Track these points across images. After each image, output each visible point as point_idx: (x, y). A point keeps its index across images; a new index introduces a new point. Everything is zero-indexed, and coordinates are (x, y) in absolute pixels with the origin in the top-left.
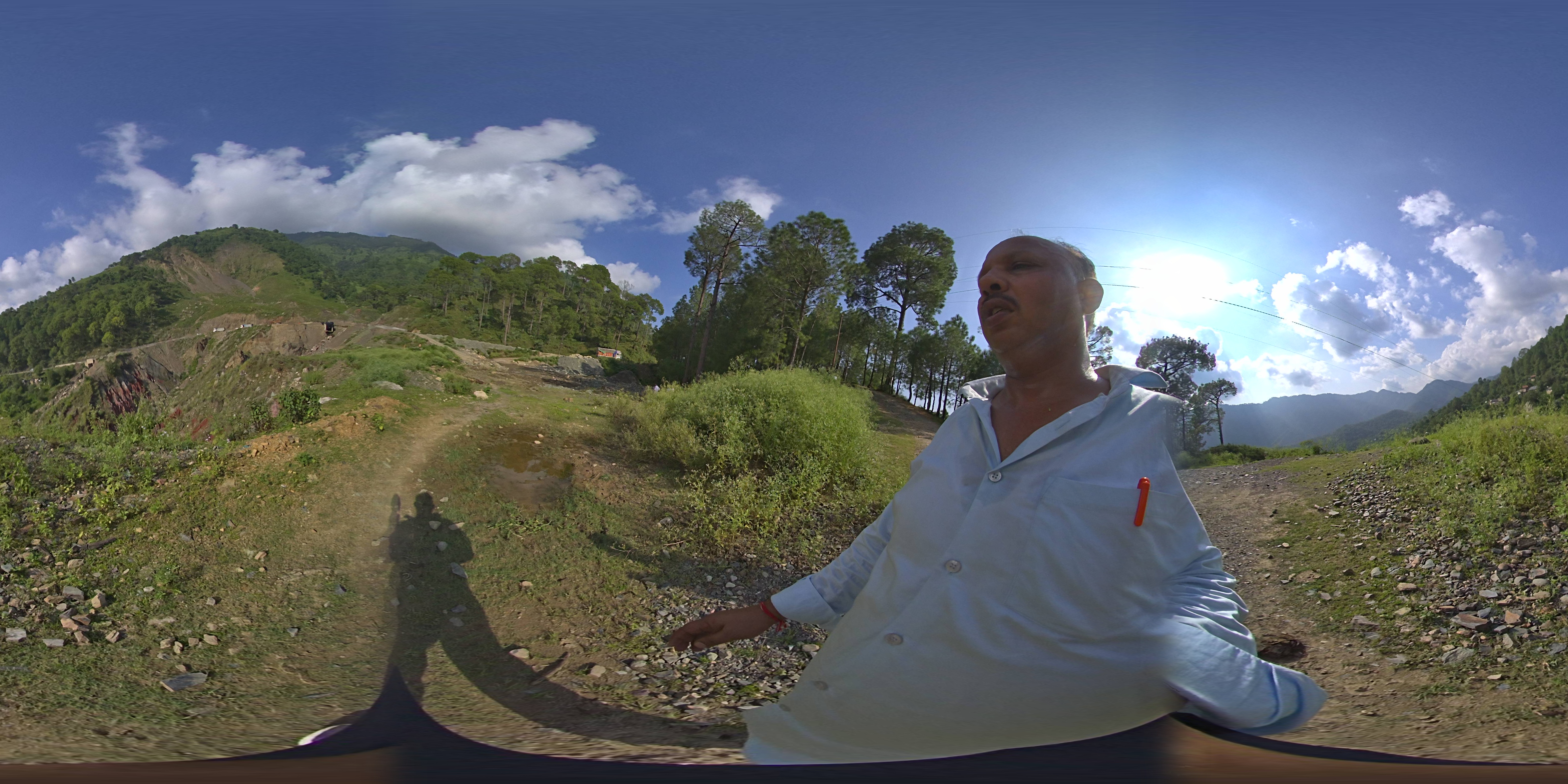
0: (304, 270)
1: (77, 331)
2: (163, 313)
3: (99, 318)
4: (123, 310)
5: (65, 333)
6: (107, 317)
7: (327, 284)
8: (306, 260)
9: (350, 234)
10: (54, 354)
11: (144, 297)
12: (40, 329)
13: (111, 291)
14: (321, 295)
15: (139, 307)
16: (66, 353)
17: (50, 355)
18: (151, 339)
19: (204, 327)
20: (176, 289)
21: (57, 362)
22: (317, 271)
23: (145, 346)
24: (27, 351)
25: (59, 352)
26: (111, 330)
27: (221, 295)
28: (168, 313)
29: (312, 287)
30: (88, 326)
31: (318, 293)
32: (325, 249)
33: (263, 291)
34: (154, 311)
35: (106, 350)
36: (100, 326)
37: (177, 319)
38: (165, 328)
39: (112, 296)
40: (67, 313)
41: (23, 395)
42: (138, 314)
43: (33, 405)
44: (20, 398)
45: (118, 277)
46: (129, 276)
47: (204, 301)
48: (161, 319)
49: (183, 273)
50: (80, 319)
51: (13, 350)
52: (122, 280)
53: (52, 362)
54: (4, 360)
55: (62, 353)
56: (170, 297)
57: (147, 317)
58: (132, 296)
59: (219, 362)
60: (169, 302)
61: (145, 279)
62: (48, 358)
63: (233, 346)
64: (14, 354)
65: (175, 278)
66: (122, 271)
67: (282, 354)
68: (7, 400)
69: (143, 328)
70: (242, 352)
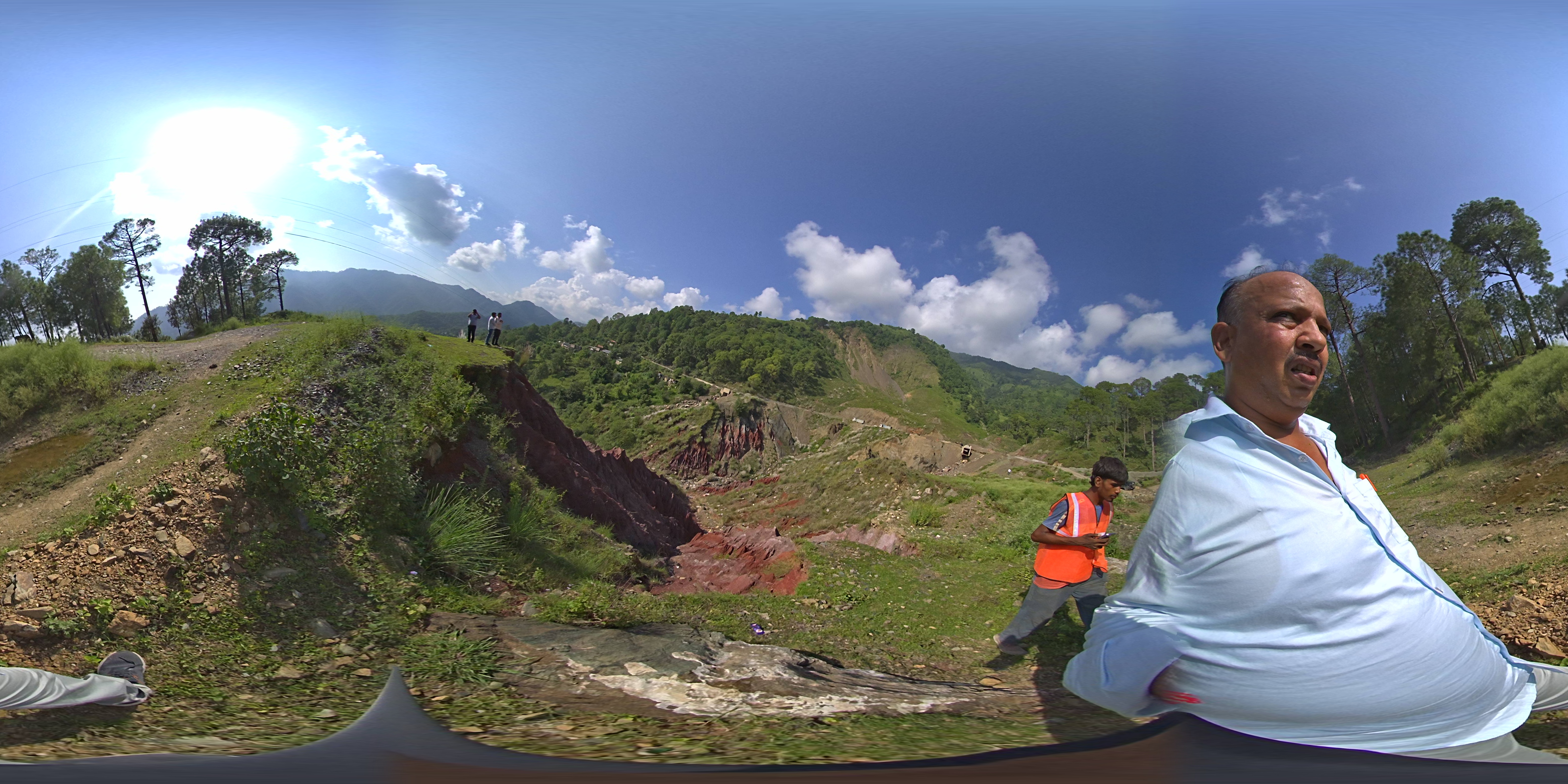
0: (956, 389)
1: (732, 358)
2: (816, 383)
3: (757, 358)
5: (720, 354)
6: (766, 361)
7: (973, 408)
8: (960, 380)
10: (700, 368)
11: (807, 361)
12: (702, 338)
13: (783, 341)
14: (967, 418)
15: (797, 367)
16: (711, 372)
17: (697, 365)
18: (792, 401)
19: (846, 412)
20: (838, 366)
21: (698, 376)
22: (967, 393)
23: (782, 404)
24: (679, 350)
25: (706, 368)
26: (761, 374)
28: (820, 385)
29: (959, 407)
30: (744, 359)
31: (963, 415)
32: (979, 373)
33: (914, 399)
34: (809, 377)
35: (746, 388)
36: (754, 364)
37: (825, 394)
38: (811, 397)
39: (781, 345)
40: (734, 338)
41: (651, 386)
42: (793, 373)
43: (653, 400)
44: (646, 387)
45: (797, 332)
46: (807, 336)
47: (858, 388)
48: (811, 387)
49: (853, 356)
50: (741, 350)
51: (669, 343)
52: (798, 337)
53: (695, 373)
54: (655, 347)
55: (708, 370)
56: (830, 372)
57: (800, 379)
58: (798, 354)
59: (844, 451)
60: (826, 376)
61: (818, 345)
62: (693, 367)
63: (864, 441)
64: (667, 347)
65: (843, 357)
66: (803, 329)
67: (908, 466)
68: (634, 382)
69: (791, 388)
70: (870, 450)
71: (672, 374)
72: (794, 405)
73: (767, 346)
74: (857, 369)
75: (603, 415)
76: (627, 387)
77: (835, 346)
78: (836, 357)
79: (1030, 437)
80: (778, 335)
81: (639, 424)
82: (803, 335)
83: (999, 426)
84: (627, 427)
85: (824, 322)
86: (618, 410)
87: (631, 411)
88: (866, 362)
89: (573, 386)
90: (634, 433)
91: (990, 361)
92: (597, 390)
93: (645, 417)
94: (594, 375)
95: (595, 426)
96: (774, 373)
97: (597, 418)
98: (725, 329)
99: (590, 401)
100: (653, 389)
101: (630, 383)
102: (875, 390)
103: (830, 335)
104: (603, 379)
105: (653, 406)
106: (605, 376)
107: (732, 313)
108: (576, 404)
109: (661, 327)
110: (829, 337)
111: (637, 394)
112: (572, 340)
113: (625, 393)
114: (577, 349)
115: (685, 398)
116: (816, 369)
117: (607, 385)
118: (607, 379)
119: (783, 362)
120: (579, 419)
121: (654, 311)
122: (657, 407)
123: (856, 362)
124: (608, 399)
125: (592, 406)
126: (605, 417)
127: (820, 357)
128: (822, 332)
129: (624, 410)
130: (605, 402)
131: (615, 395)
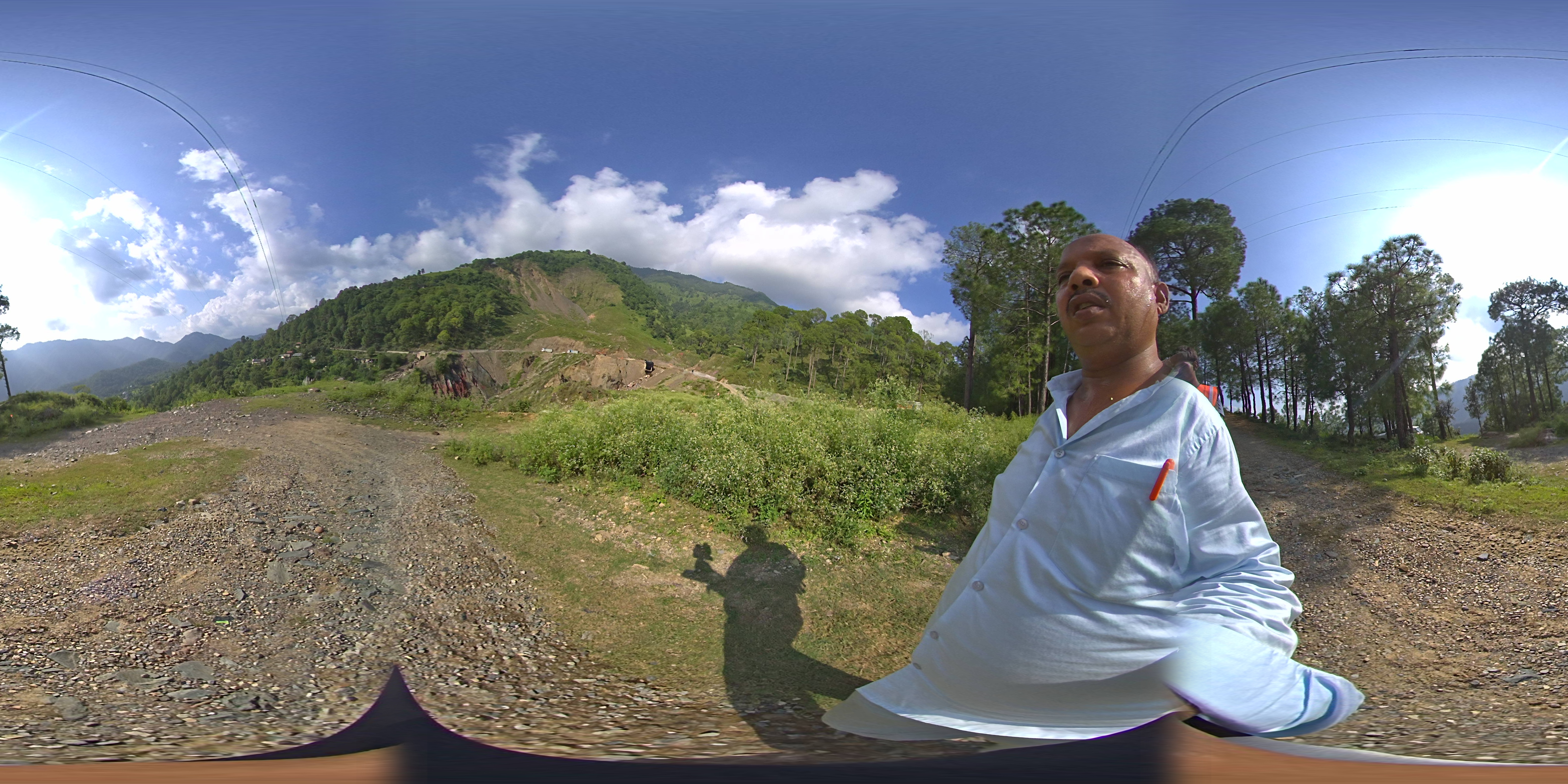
0: (641, 306)
1: (415, 323)
2: (500, 323)
3: (439, 316)
4: (462, 312)
5: (404, 323)
6: (447, 316)
7: (659, 323)
8: (644, 296)
9: (691, 276)
10: (389, 340)
11: (485, 304)
12: (379, 313)
13: (456, 292)
14: (652, 334)
15: (478, 313)
16: (401, 341)
17: (385, 339)
18: (482, 346)
19: (534, 344)
20: (517, 302)
21: (390, 348)
22: (653, 309)
23: (476, 351)
24: (363, 330)
25: (394, 339)
26: (447, 329)
27: (558, 317)
28: (504, 324)
29: (644, 324)
30: (427, 320)
31: (649, 330)
32: (665, 288)
33: (598, 320)
34: (492, 319)
35: (439, 346)
36: (438, 323)
37: (511, 332)
38: (499, 338)
39: (455, 296)
40: (410, 304)
42: (476, 320)
45: (466, 279)
46: (477, 277)
47: (540, 319)
48: (496, 328)
49: (528, 287)
50: (421, 313)
51: (350, 327)
52: (469, 283)
53: (386, 347)
54: (339, 334)
55: (397, 340)
56: (510, 309)
57: (484, 323)
58: (474, 301)
59: (540, 381)
60: (508, 313)
61: (491, 286)
63: (556, 368)
64: (350, 332)
65: (520, 291)
66: (471, 274)
67: (597, 385)
69: (478, 334)
70: (562, 376)
71: (367, 355)
72: (485, 349)
74: (536, 299)
77: (508, 282)
78: (512, 293)
80: (448, 287)
82: (473, 280)
83: (685, 340)
85: (491, 261)
88: (543, 290)
96: (459, 325)
101: (332, 376)
103: (500, 273)
107: (395, 278)
114: (268, 362)
116: (496, 310)
121: (321, 302)
123: (533, 293)
127: (497, 297)
128: (491, 272)
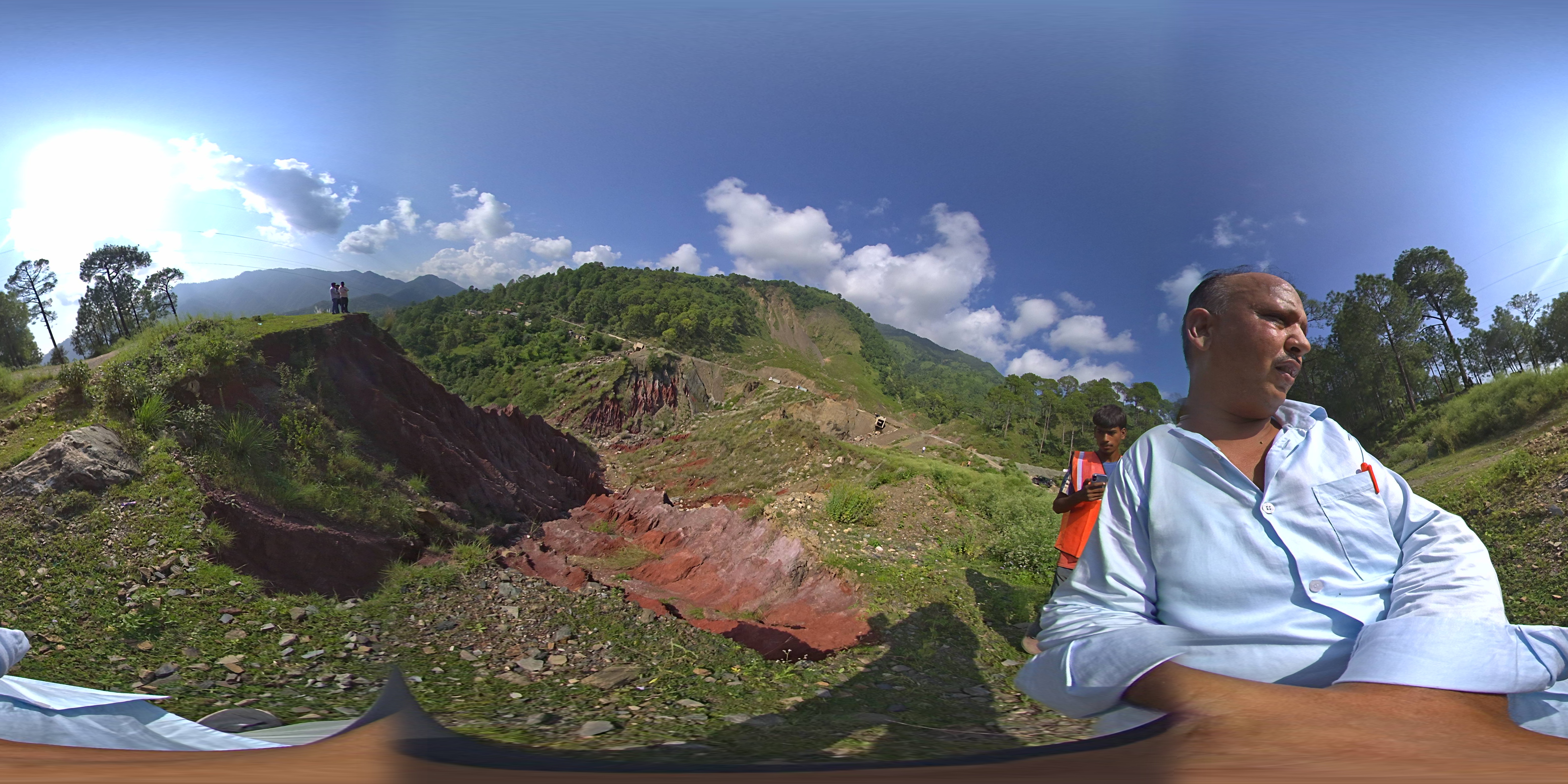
0: (876, 360)
1: (645, 313)
2: (733, 340)
3: (673, 312)
5: (634, 309)
6: (681, 316)
7: (891, 380)
8: (881, 351)
9: (926, 340)
10: (613, 323)
11: (725, 317)
12: (614, 293)
13: (701, 296)
14: (883, 389)
15: (715, 323)
16: (624, 328)
17: (609, 321)
18: (708, 357)
19: (763, 371)
20: (758, 325)
21: (612, 331)
22: (887, 365)
23: (699, 360)
24: (590, 307)
25: (619, 322)
26: (676, 328)
28: (738, 342)
29: (877, 378)
30: (658, 313)
31: (880, 386)
32: (901, 347)
33: (833, 364)
34: (727, 333)
35: (661, 343)
36: (669, 320)
37: (742, 352)
38: (727, 353)
39: (697, 300)
41: (562, 344)
42: (710, 329)
43: (565, 358)
44: (557, 345)
45: (716, 288)
46: (726, 292)
47: (776, 348)
48: (729, 343)
49: (774, 315)
50: (656, 304)
51: (578, 300)
52: (718, 293)
53: (607, 328)
54: (565, 305)
55: (620, 326)
56: (749, 330)
57: (717, 335)
58: (716, 310)
59: (757, 410)
60: (745, 333)
61: (738, 302)
62: (606, 323)
63: (779, 401)
64: (577, 304)
65: (764, 315)
66: (723, 285)
67: (822, 431)
68: (545, 342)
69: (707, 343)
70: (784, 411)
71: (584, 331)
72: (710, 360)
73: (683, 301)
74: (777, 329)
75: (515, 377)
76: (537, 347)
77: (756, 304)
78: (756, 315)
79: (945, 418)
80: (695, 291)
81: (550, 383)
82: (722, 291)
83: (915, 402)
84: (539, 387)
85: (746, 279)
86: (529, 371)
87: (543, 371)
88: (787, 322)
89: (483, 352)
90: (546, 393)
91: (914, 337)
92: (507, 353)
93: (556, 376)
94: (503, 339)
95: (508, 389)
96: (690, 328)
97: (509, 381)
98: (638, 284)
99: (501, 365)
100: (564, 347)
101: (540, 343)
102: (794, 351)
103: (752, 293)
104: (513, 342)
105: (564, 364)
106: (515, 339)
107: (647, 268)
108: (488, 369)
109: (570, 284)
110: (750, 294)
111: (547, 354)
112: (479, 307)
113: (535, 354)
114: (484, 315)
115: (597, 354)
116: (734, 325)
117: (517, 347)
118: (517, 341)
119: (699, 317)
120: (492, 384)
121: (562, 269)
122: (569, 365)
123: (777, 322)
124: (519, 360)
125: (503, 370)
126: (517, 379)
127: (739, 314)
128: (743, 289)
129: (536, 370)
130: (516, 365)
131: (526, 356)
